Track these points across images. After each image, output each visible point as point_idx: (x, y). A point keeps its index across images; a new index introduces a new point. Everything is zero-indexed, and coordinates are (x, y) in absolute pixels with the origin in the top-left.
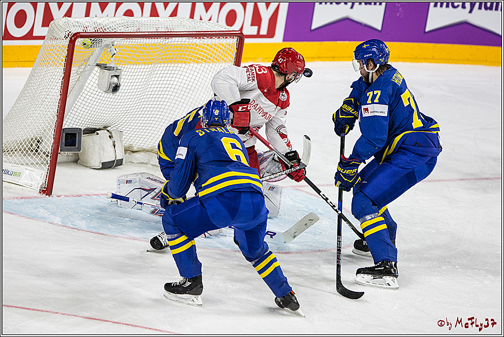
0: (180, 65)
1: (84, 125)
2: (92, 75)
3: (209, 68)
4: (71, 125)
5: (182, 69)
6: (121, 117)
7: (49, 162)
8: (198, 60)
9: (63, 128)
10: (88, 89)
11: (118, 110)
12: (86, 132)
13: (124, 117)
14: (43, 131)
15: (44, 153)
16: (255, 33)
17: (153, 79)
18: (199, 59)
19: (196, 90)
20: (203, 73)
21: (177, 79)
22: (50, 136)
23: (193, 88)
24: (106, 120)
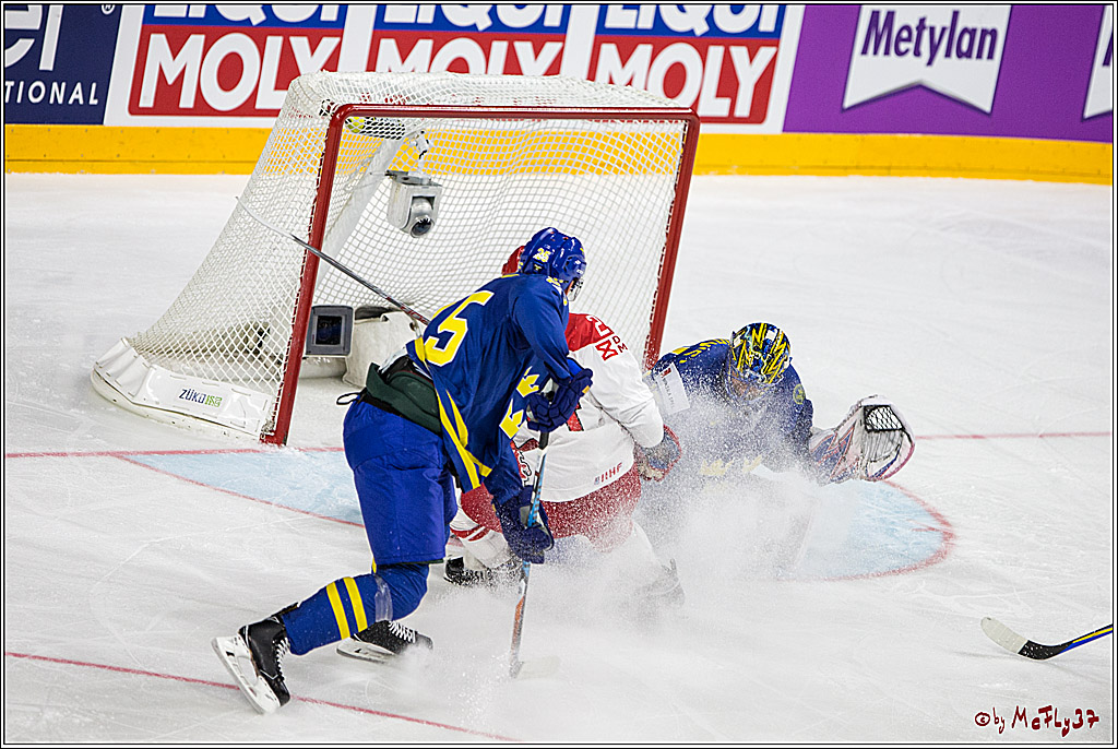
0: (562, 177)
1: (358, 300)
2: (378, 194)
3: (625, 186)
4: (331, 299)
5: (566, 186)
6: (436, 284)
7: (282, 377)
8: (601, 168)
9: (313, 305)
10: (368, 225)
11: (429, 269)
12: (362, 314)
13: (443, 283)
14: (270, 310)
15: (273, 357)
16: (725, 113)
17: (505, 206)
18: (602, 165)
19: (595, 231)
20: (612, 196)
21: (555, 208)
22: (285, 322)
23: (588, 227)
24: (404, 290)
